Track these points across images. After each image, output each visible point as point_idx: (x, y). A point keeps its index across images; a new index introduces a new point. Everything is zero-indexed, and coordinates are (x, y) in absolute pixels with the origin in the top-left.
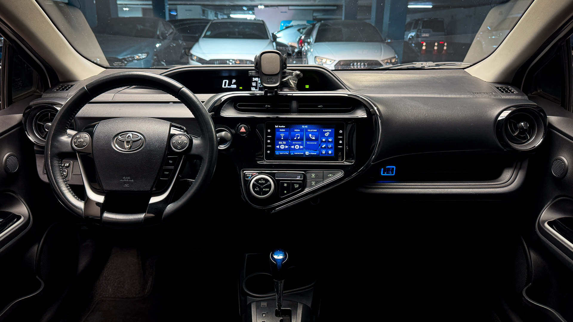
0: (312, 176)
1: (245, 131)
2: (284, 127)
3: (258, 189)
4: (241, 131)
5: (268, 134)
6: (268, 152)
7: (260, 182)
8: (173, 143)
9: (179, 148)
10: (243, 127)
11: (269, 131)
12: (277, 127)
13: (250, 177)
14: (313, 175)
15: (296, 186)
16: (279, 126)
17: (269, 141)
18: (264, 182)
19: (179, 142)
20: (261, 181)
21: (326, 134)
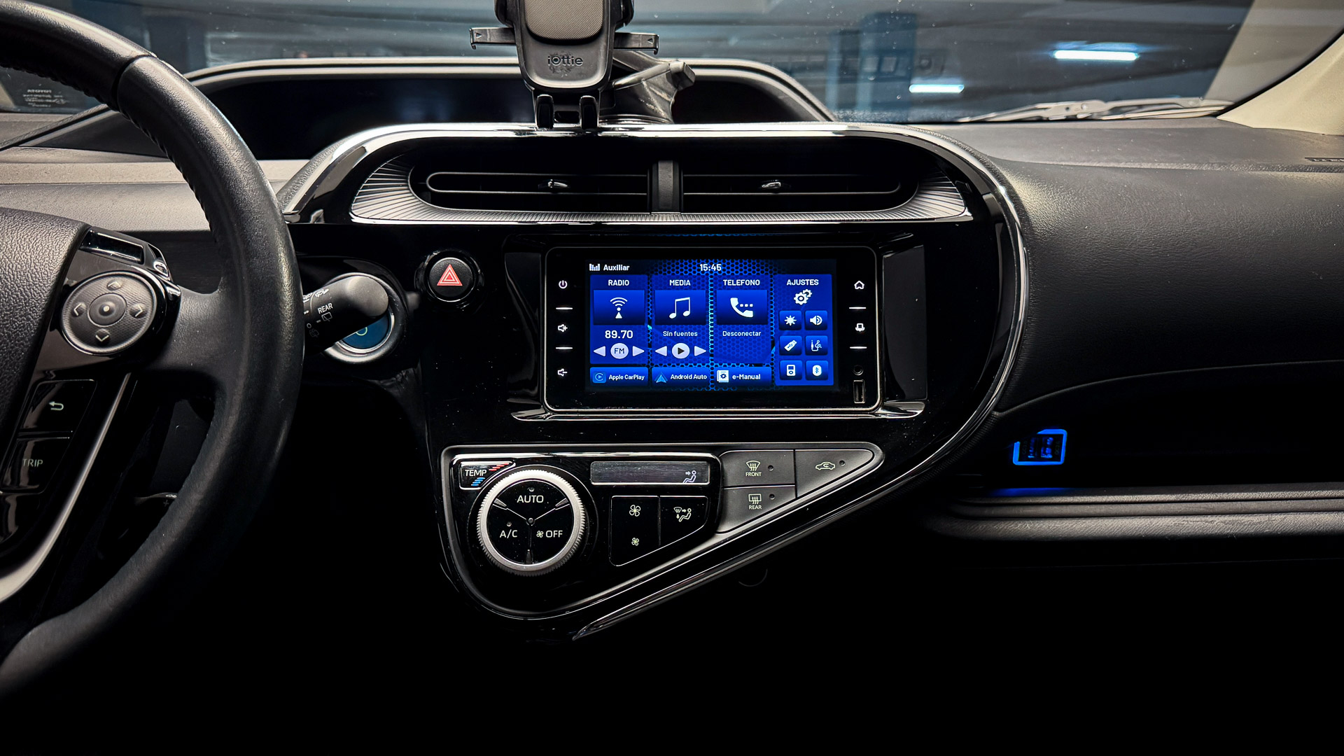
0: (749, 470)
1: (458, 283)
2: (626, 268)
3: (513, 533)
4: (441, 283)
5: (557, 297)
6: (562, 372)
7: (520, 499)
8: (73, 314)
9: (102, 336)
10: (450, 268)
11: (563, 285)
12: (598, 268)
13: (479, 481)
14: (753, 467)
15: (681, 514)
16: (606, 268)
17: (563, 328)
18: (538, 499)
19: (106, 309)
20: (528, 494)
21: (797, 295)
